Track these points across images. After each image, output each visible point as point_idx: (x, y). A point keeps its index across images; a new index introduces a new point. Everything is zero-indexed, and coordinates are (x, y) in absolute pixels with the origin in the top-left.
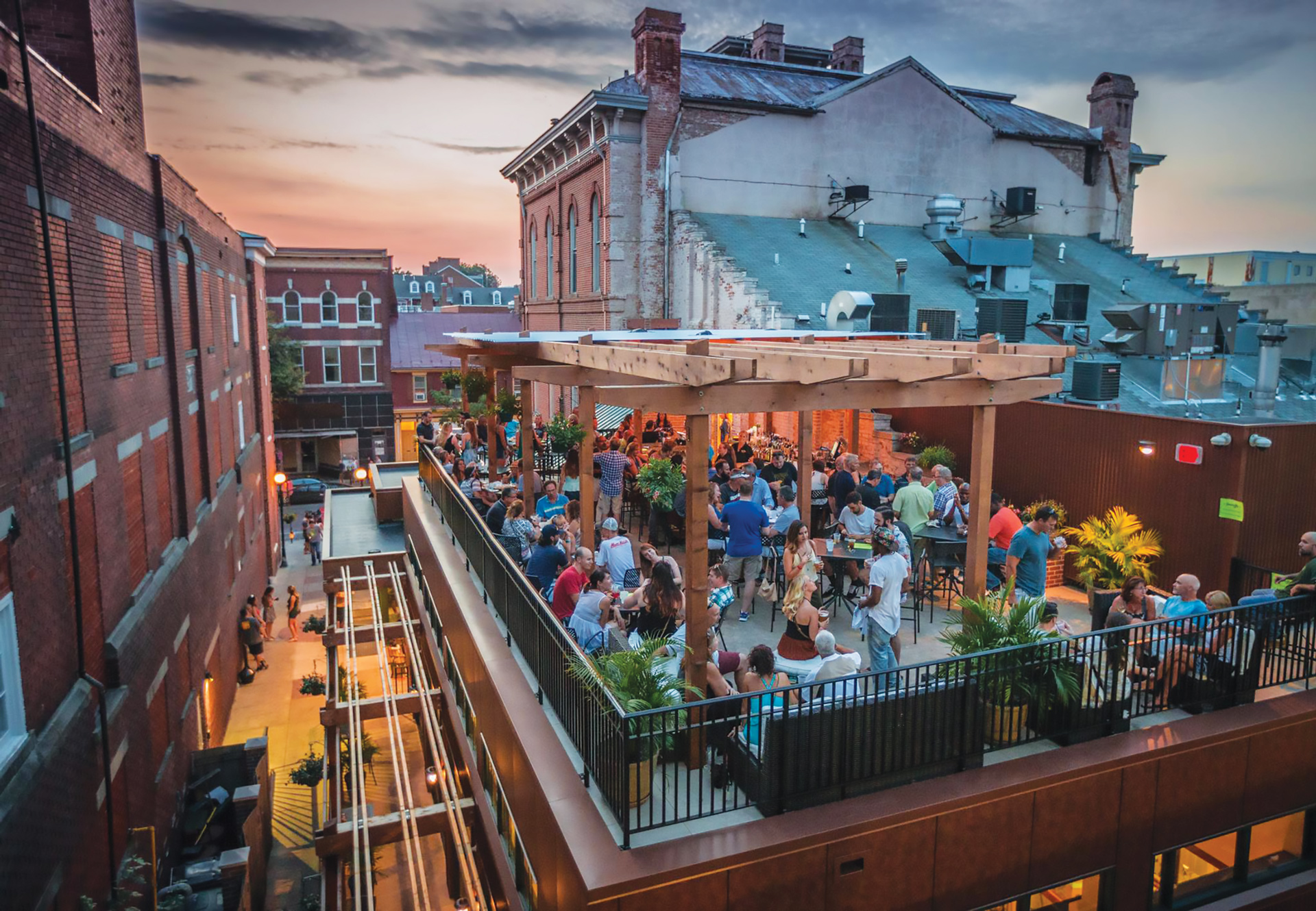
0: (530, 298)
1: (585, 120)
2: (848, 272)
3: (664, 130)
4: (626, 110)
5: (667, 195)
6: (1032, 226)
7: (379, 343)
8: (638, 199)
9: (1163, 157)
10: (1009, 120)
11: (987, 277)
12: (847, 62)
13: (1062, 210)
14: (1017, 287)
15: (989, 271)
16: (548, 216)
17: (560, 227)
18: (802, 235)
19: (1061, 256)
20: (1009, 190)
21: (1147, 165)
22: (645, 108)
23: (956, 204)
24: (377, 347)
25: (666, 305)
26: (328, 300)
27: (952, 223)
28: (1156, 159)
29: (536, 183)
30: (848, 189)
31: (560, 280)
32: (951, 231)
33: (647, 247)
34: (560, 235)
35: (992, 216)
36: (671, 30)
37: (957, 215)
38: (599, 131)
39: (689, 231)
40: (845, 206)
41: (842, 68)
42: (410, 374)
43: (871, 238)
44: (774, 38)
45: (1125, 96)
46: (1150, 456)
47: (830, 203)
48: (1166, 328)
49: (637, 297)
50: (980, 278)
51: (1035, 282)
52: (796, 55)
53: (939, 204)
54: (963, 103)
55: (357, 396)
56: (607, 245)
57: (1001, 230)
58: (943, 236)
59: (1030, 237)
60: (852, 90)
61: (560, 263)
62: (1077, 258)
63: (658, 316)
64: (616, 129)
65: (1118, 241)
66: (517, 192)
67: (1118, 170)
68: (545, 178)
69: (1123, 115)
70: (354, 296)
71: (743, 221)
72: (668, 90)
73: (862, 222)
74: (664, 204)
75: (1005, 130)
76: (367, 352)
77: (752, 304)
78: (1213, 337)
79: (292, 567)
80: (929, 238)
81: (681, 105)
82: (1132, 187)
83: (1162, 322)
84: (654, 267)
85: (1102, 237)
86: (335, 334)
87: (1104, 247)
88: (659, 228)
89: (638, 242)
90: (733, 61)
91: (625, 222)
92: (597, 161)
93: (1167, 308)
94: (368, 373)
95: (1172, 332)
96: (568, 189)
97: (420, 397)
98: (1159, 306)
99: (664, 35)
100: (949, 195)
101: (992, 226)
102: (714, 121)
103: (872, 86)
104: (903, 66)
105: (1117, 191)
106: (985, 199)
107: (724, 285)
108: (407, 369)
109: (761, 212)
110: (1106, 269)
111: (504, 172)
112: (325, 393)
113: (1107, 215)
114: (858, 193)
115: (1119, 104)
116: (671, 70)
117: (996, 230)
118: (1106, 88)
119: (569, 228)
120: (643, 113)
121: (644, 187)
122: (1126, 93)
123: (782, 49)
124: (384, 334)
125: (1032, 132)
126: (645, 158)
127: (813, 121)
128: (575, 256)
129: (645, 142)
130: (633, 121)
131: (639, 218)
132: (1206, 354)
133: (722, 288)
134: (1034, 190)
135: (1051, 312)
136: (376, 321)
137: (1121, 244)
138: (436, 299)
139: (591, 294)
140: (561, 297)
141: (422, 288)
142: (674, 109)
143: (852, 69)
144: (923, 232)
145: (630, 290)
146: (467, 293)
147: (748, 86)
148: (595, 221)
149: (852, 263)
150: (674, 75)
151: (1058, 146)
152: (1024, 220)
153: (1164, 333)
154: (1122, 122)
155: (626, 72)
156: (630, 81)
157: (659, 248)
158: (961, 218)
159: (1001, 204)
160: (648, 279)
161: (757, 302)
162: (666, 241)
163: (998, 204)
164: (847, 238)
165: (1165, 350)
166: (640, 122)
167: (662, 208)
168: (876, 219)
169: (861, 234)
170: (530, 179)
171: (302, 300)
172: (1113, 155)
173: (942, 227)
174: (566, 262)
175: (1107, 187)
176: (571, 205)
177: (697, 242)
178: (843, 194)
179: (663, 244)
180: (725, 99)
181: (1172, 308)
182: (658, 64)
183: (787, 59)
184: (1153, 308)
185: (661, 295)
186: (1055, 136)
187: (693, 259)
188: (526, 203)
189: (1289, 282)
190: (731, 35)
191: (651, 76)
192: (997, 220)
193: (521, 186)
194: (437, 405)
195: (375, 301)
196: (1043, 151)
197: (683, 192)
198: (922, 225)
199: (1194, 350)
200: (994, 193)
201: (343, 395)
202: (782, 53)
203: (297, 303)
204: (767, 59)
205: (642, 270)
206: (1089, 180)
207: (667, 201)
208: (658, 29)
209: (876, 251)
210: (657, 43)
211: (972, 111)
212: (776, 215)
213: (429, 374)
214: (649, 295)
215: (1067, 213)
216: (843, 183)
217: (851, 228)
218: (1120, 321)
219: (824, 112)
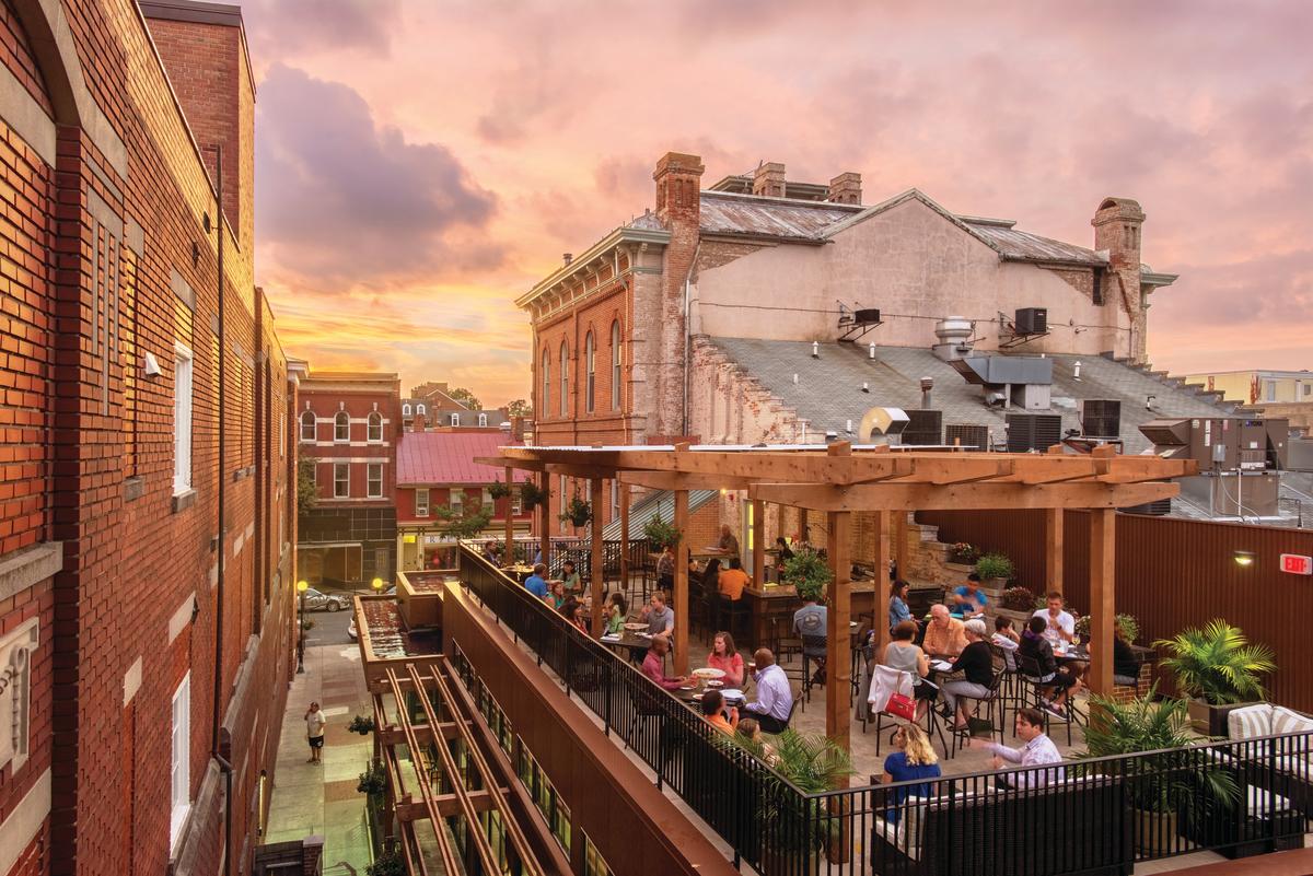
0: (541, 418)
1: (610, 254)
2: (865, 391)
3: (685, 262)
4: (650, 244)
5: (687, 321)
6: (1041, 345)
7: (386, 460)
8: (659, 325)
9: (1175, 277)
10: (1012, 245)
11: (1006, 395)
12: (846, 196)
13: (1072, 330)
14: (1037, 404)
15: (1008, 389)
16: (563, 342)
17: (577, 351)
18: (814, 356)
19: (1077, 374)
20: (1018, 312)
21: (1159, 286)
22: (667, 242)
23: (967, 326)
24: (384, 464)
25: (685, 423)
26: (342, 420)
27: (963, 343)
28: (1168, 280)
29: (551, 312)
30: (857, 313)
31: (576, 401)
32: (962, 351)
33: (668, 369)
34: (576, 359)
35: (1000, 337)
36: (691, 172)
37: (967, 336)
38: (624, 263)
39: (710, 354)
40: (854, 329)
41: (839, 202)
42: (414, 489)
43: (882, 358)
44: (777, 177)
45: (1133, 220)
46: (1249, 566)
47: (839, 327)
48: (1211, 443)
49: (657, 415)
50: (999, 396)
51: (1055, 400)
52: (796, 191)
53: (948, 326)
54: (968, 231)
55: (364, 510)
56: (630, 368)
57: (1009, 350)
58: (954, 356)
59: (1043, 356)
60: (859, 221)
61: (576, 384)
62: (1093, 376)
63: (678, 433)
64: (640, 262)
65: (1134, 359)
66: (530, 320)
67: (1128, 291)
68: (562, 308)
69: (1131, 237)
70: (365, 417)
71: (757, 344)
72: (687, 225)
73: (873, 344)
74: (684, 329)
75: (1010, 254)
76: (375, 468)
77: (780, 421)
78: (1263, 453)
79: (309, 673)
80: (939, 358)
81: (700, 239)
82: (1144, 306)
83: (1208, 437)
84: (675, 387)
85: (1116, 356)
86: (346, 451)
87: (1119, 365)
88: (679, 352)
89: (659, 365)
90: (741, 199)
91: (647, 347)
92: (620, 290)
93: (1212, 423)
94: (375, 489)
95: (1219, 447)
96: (586, 318)
97: (422, 512)
98: (1202, 421)
99: (685, 176)
100: (960, 317)
101: (1000, 346)
102: (729, 253)
103: (878, 218)
104: (908, 198)
105: (1128, 310)
106: (993, 320)
107: (749, 403)
108: (411, 484)
109: (772, 336)
110: (1122, 386)
111: (518, 303)
112: (334, 507)
113: (1119, 334)
114: (868, 317)
115: (1126, 227)
116: (692, 208)
117: (1004, 350)
118: (1110, 213)
119: (586, 353)
120: (664, 246)
121: (665, 314)
122: (1132, 217)
123: (784, 186)
124: (391, 452)
125: (1038, 255)
126: (666, 287)
127: (823, 250)
128: (592, 379)
129: (666, 273)
130: (655, 253)
131: (660, 342)
132: (1257, 469)
133: (746, 407)
134: (1044, 311)
135: (1080, 428)
136: (384, 440)
137: (1136, 363)
138: (427, 420)
139: (610, 413)
140: (576, 417)
141: (414, 410)
142: (693, 243)
143: (851, 202)
144: (933, 353)
145: (650, 409)
146: (455, 416)
147: (761, 220)
148: (614, 345)
149: (869, 382)
150: (694, 212)
151: (1065, 268)
152: (1034, 340)
153: (1211, 448)
154: (1130, 244)
155: (648, 210)
156: (652, 218)
157: (679, 370)
158: (971, 339)
159: (1009, 325)
160: (669, 399)
161: (785, 419)
162: (686, 363)
163: (1005, 325)
164: (860, 360)
165: (1213, 465)
166: (661, 254)
167: (682, 334)
168: (884, 342)
169: (872, 356)
170: (545, 308)
171: (318, 420)
172: (1122, 276)
173: (953, 347)
174: (582, 384)
175: (1119, 307)
176: (590, 331)
177: (718, 364)
178: (853, 317)
179: (683, 366)
180: (739, 232)
181: (1217, 423)
182: (679, 202)
183: (788, 195)
184: (1196, 424)
185: (681, 414)
186: (1061, 259)
187: (715, 381)
188: (539, 331)
189: (1299, 400)
190: (731, 174)
191: (674, 215)
192: (1006, 340)
193: (536, 314)
194: (438, 519)
195: (384, 421)
196: (1049, 273)
197: (702, 318)
198: (930, 346)
199: (1245, 465)
200: (1001, 314)
201: (351, 510)
202: (783, 190)
203: (313, 423)
204: (769, 194)
205: (662, 390)
206: (1097, 300)
207: (687, 327)
208: (680, 171)
209: (890, 371)
210: (678, 184)
211: (977, 237)
212: (787, 338)
213: (431, 490)
214: (670, 414)
215: (1077, 333)
216: (852, 309)
217: (862, 351)
218: (1160, 437)
219: (833, 242)
